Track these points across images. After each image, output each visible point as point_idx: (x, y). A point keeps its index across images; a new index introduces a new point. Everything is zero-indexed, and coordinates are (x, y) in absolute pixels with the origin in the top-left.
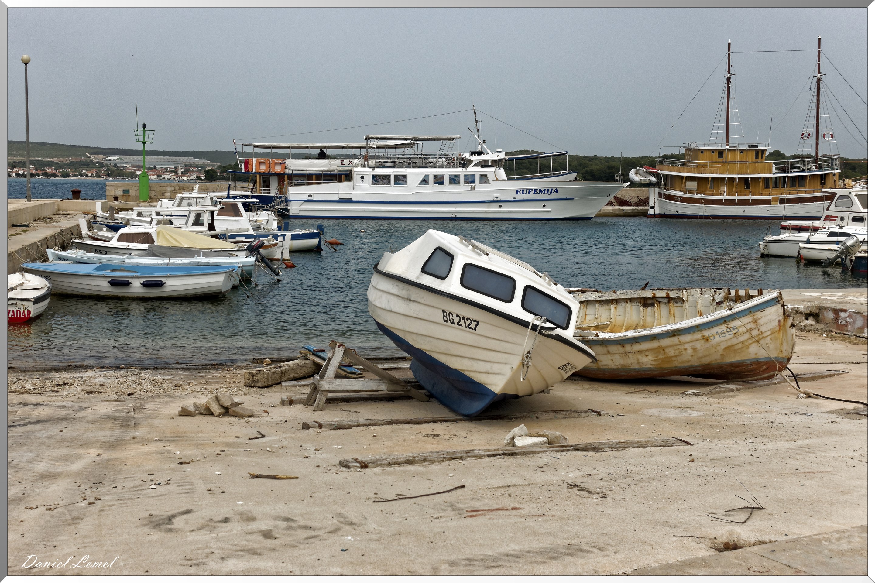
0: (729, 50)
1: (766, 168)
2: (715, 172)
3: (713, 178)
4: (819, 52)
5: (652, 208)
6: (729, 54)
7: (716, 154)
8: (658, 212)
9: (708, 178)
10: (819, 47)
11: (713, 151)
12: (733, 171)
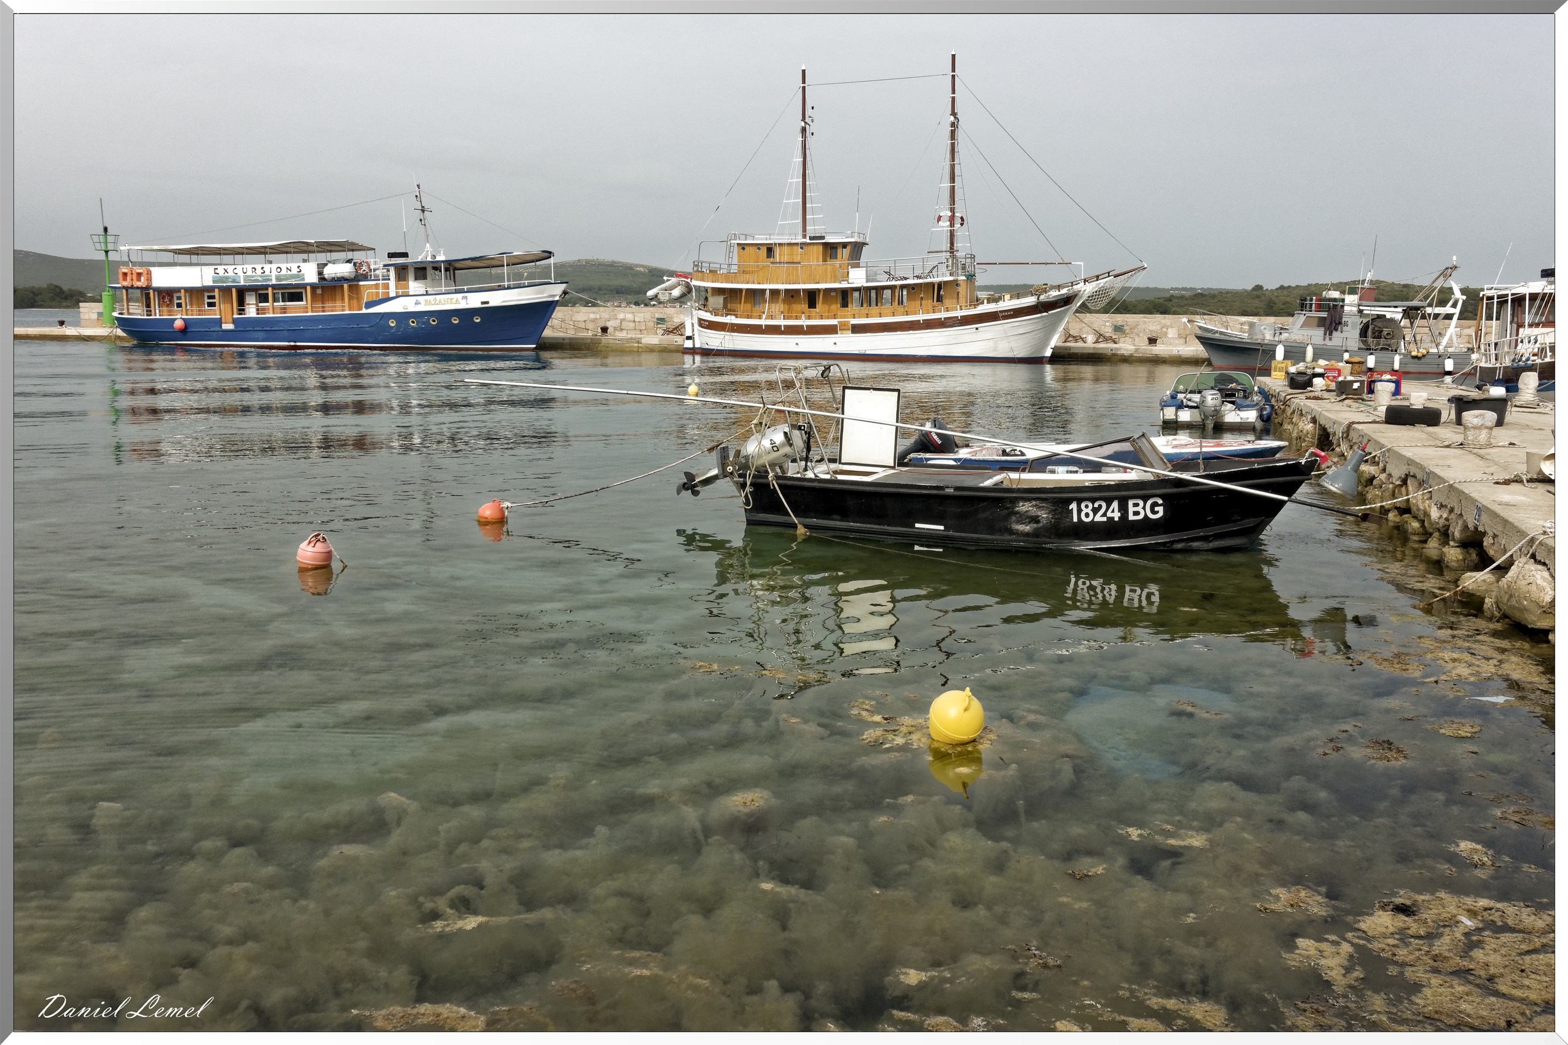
0: (804, 82)
1: (829, 274)
2: (751, 280)
3: (749, 291)
4: (953, 77)
5: (689, 338)
6: (804, 88)
7: (764, 251)
8: (698, 345)
9: (741, 290)
10: (953, 70)
11: (758, 246)
12: (777, 279)
